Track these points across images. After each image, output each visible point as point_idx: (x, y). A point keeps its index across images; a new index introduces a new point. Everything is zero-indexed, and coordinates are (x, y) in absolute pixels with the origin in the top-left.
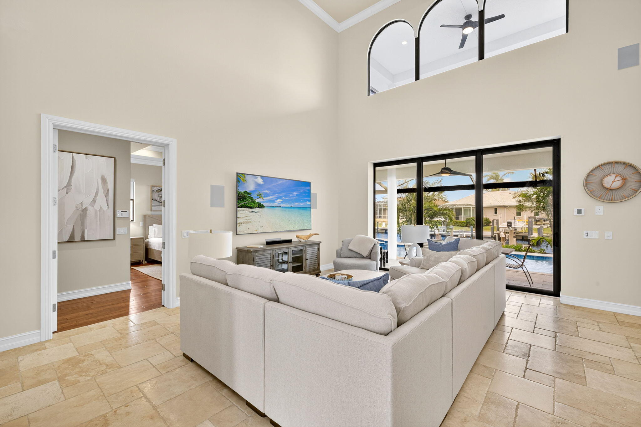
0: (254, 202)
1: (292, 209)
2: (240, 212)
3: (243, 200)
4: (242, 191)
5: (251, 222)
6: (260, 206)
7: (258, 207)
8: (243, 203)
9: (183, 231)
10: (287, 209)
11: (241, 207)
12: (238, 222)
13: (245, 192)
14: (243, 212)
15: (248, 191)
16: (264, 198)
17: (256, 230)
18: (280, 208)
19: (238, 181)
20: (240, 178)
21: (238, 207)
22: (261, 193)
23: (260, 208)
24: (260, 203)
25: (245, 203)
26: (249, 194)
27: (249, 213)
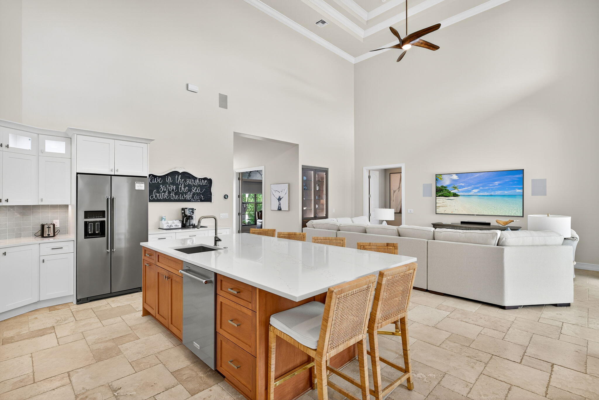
0: (450, 192)
1: (493, 197)
2: (439, 200)
3: (441, 192)
4: (439, 186)
5: (447, 206)
6: (455, 195)
7: (454, 196)
8: (440, 194)
9: (408, 209)
10: (486, 197)
11: (439, 196)
12: (437, 206)
13: (442, 186)
14: (441, 200)
15: (444, 185)
16: (459, 190)
17: (452, 212)
18: (476, 197)
19: (436, 180)
20: (438, 177)
21: (437, 196)
22: (456, 186)
23: (455, 196)
24: (455, 193)
25: (442, 193)
26: (445, 187)
27: (445, 200)
